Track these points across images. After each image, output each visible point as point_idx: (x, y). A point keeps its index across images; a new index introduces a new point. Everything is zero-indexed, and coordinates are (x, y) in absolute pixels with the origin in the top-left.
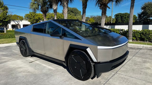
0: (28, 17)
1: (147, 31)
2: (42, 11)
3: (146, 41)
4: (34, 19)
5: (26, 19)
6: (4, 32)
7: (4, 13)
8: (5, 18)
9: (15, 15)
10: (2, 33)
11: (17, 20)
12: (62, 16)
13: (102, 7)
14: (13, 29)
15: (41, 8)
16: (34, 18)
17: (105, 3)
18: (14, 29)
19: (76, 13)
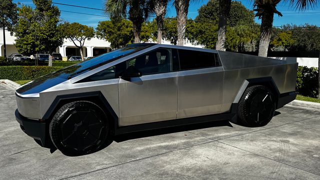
0: (105, 30)
4: (120, 35)
5: (101, 35)
6: (47, 64)
7: (51, 23)
8: (51, 33)
9: (75, 23)
10: (43, 67)
11: (79, 35)
12: (192, 26)
13: (261, 12)
14: (69, 58)
15: (131, 11)
16: (119, 32)
18: (70, 60)
19: (238, 17)
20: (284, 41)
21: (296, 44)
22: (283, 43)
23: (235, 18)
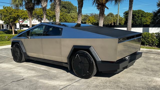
1: (146, 35)
2: (26, 8)
3: (146, 45)
4: (11, 17)
13: (99, 7)
15: (26, 4)
17: (103, 3)
19: (70, 9)
20: (91, 21)
21: (96, 22)
22: (91, 22)
23: (69, 9)
